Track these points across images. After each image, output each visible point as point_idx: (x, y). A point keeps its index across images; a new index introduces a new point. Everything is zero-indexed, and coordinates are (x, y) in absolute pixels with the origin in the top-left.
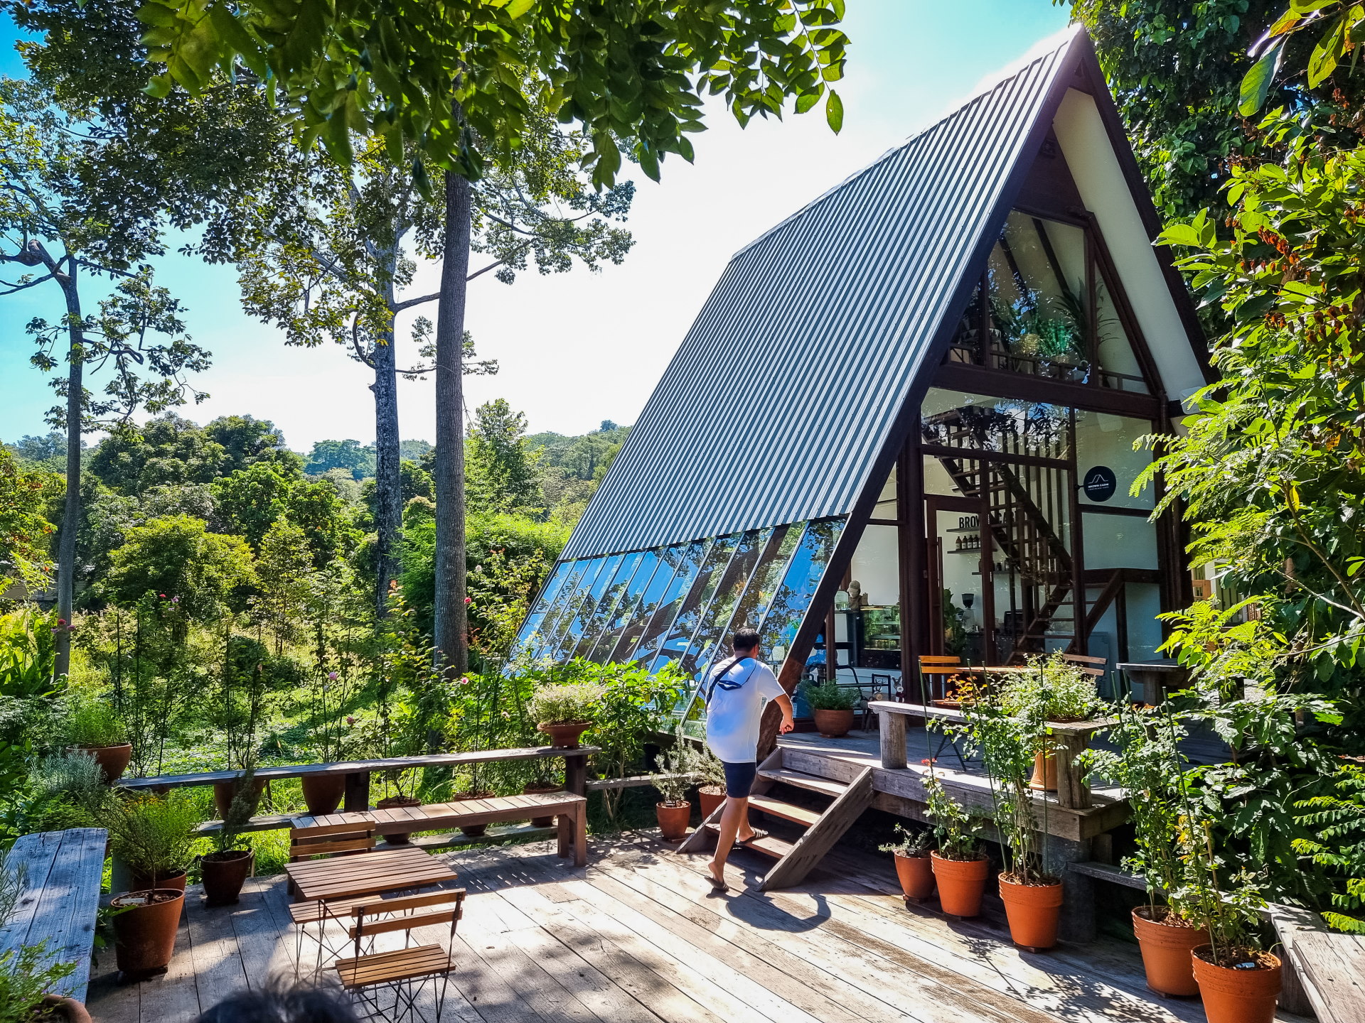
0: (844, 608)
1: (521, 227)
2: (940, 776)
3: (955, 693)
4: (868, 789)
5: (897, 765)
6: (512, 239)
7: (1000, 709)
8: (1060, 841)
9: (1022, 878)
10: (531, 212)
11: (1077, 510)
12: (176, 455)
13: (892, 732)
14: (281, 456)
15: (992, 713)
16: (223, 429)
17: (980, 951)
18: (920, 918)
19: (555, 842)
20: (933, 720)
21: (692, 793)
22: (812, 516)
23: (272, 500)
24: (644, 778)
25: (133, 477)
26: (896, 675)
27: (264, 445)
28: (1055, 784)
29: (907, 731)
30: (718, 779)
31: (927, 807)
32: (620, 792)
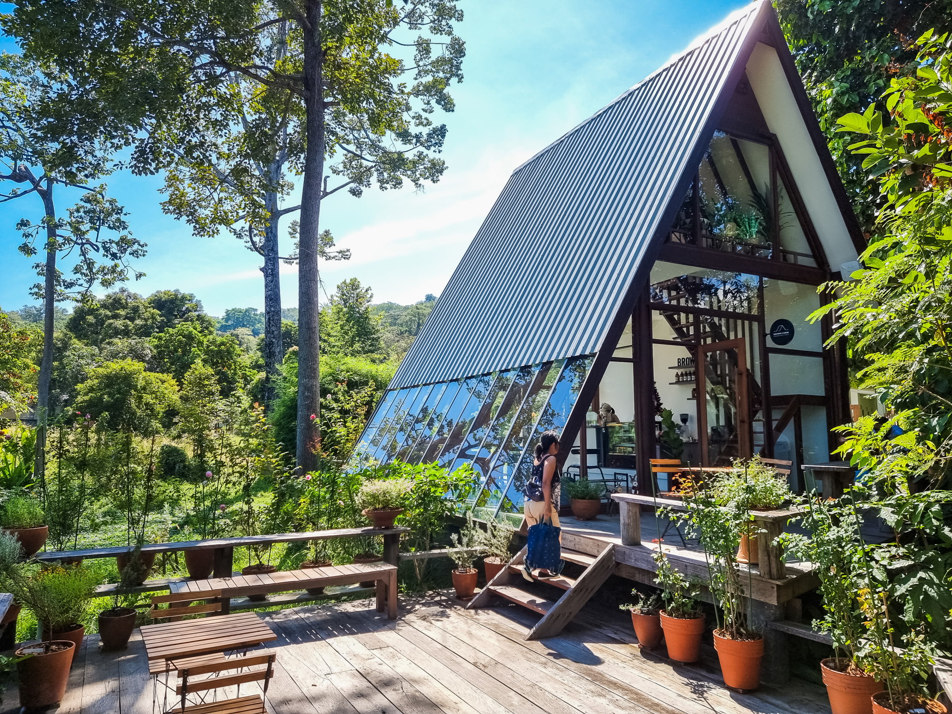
0: (594, 424)
1: (368, 157)
2: (667, 552)
3: (678, 488)
4: (612, 562)
5: (633, 542)
6: (361, 166)
7: (713, 500)
8: (762, 604)
9: (732, 634)
10: (374, 146)
11: (765, 352)
12: (126, 318)
13: (629, 517)
14: (200, 318)
15: (707, 504)
16: (160, 300)
17: (699, 692)
18: (651, 663)
19: (374, 599)
20: (661, 509)
21: (479, 562)
22: (569, 355)
23: (193, 349)
24: (443, 551)
25: (97, 333)
26: (633, 473)
27: (188, 310)
28: (757, 558)
29: (641, 515)
30: (498, 552)
31: (657, 576)
32: (426, 561)
